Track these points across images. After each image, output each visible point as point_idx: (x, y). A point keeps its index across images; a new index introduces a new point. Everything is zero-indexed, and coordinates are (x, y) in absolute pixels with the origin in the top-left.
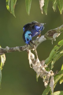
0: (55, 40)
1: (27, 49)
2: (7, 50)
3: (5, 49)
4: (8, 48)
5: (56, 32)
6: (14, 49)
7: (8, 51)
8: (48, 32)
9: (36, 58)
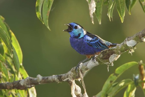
0: (113, 65)
1: (69, 79)
2: (38, 81)
3: (35, 79)
4: (40, 77)
5: (114, 53)
6: (50, 78)
7: (40, 82)
8: (102, 53)
9: (83, 92)
